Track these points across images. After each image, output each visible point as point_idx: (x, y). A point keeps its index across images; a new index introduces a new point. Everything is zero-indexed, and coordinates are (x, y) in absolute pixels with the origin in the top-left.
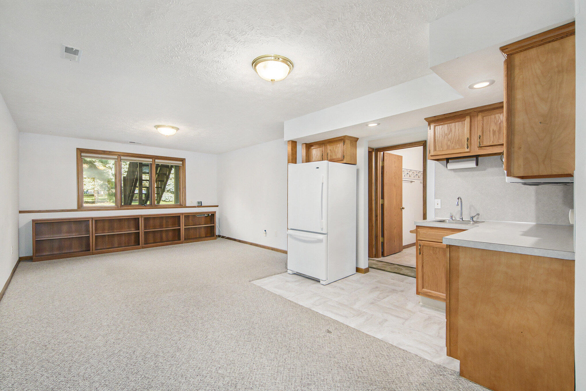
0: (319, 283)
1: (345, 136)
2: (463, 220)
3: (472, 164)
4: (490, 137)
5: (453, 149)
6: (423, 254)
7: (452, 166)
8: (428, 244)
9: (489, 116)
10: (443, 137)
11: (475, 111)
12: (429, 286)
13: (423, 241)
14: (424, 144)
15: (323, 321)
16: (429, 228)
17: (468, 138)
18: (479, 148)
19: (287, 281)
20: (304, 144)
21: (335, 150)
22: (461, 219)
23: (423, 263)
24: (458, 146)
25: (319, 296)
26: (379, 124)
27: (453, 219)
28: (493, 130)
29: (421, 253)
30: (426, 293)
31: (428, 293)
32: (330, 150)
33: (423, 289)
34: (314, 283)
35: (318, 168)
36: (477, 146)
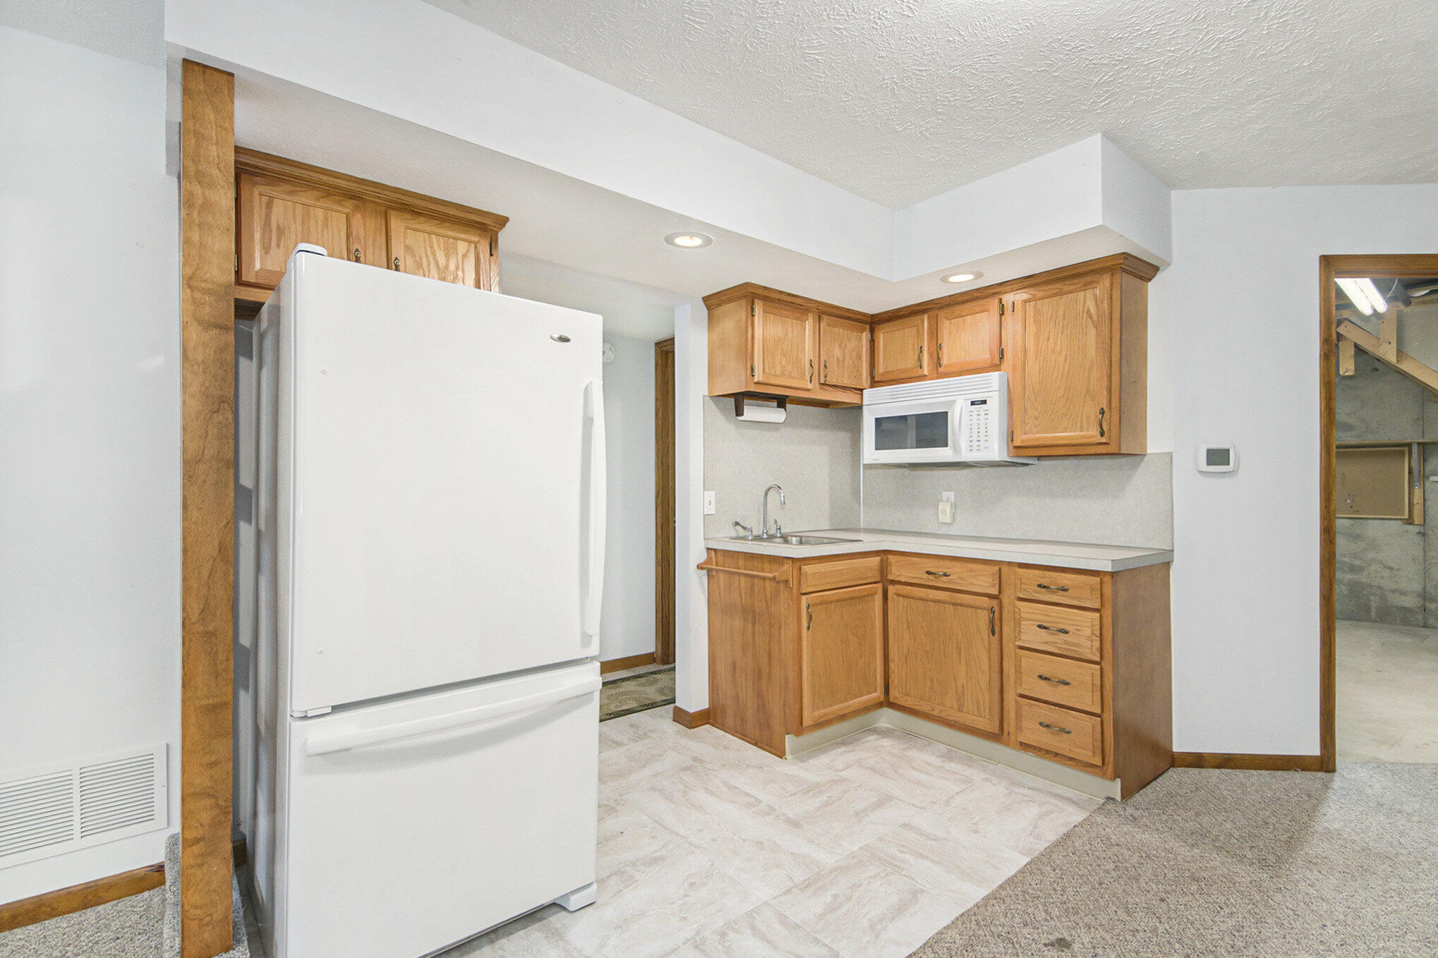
1: (504, 221)
4: (834, 369)
5: (790, 377)
8: (820, 599)
9: (833, 327)
10: (774, 342)
11: (818, 308)
13: (812, 595)
16: (819, 559)
17: (811, 360)
18: (821, 387)
24: (796, 374)
28: (837, 356)
29: (811, 627)
30: (819, 721)
32: (409, 248)
33: (814, 714)
35: (567, 340)
36: (819, 380)
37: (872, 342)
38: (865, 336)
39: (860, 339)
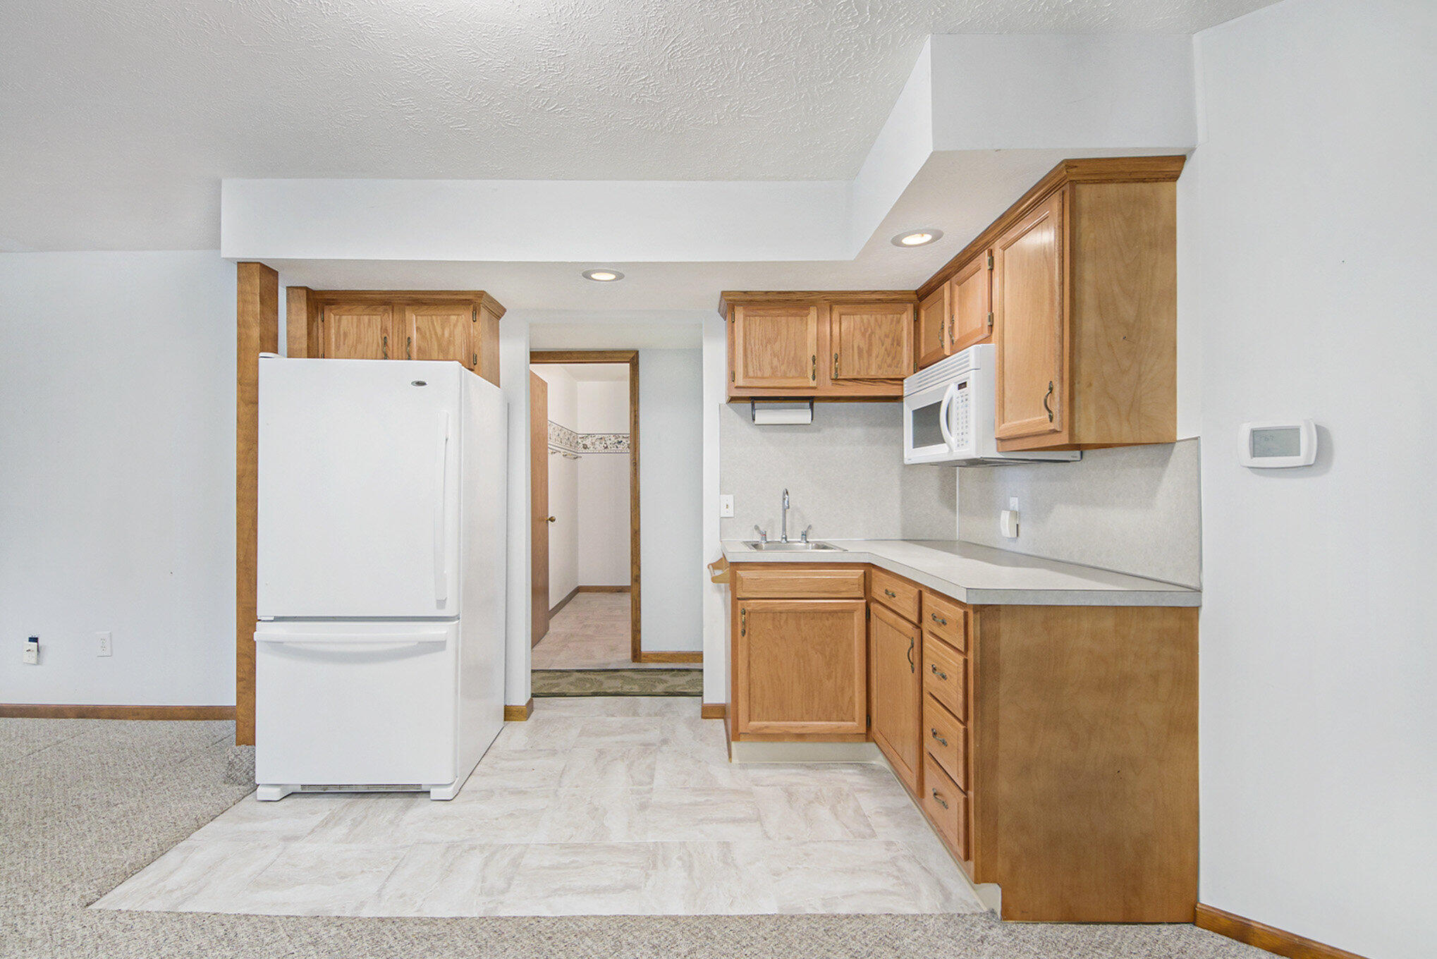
0: (426, 799)
1: (481, 294)
2: (788, 540)
3: (801, 416)
4: (853, 361)
5: (785, 377)
6: (749, 634)
7: (765, 416)
8: (763, 607)
9: (852, 316)
10: (762, 344)
11: (827, 298)
12: (763, 713)
13: (750, 601)
14: (633, 358)
15: (588, 941)
16: (763, 565)
17: (814, 356)
18: (834, 382)
19: (287, 839)
20: (301, 288)
21: (439, 333)
22: (784, 540)
23: (749, 655)
24: (793, 373)
25: (473, 848)
26: (620, 276)
27: (768, 540)
28: (859, 346)
29: (746, 634)
30: (759, 732)
31: (763, 728)
32: (418, 328)
33: (751, 723)
34: (408, 807)
35: (423, 384)
36: (830, 376)
37: (917, 320)
38: (907, 318)
39: (898, 321)
